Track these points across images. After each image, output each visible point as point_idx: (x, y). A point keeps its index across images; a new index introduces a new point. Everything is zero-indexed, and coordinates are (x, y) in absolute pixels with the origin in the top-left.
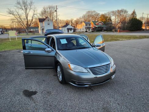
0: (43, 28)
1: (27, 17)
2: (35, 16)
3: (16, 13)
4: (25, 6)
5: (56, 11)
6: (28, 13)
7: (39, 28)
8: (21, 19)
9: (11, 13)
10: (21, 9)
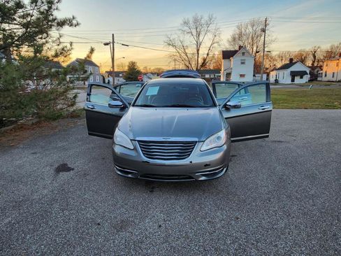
0: (228, 71)
1: (198, 50)
2: (215, 45)
3: (178, 43)
4: (198, 28)
5: (264, 31)
6: (201, 41)
7: (222, 72)
8: (186, 54)
9: (171, 44)
10: (190, 35)
